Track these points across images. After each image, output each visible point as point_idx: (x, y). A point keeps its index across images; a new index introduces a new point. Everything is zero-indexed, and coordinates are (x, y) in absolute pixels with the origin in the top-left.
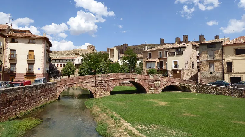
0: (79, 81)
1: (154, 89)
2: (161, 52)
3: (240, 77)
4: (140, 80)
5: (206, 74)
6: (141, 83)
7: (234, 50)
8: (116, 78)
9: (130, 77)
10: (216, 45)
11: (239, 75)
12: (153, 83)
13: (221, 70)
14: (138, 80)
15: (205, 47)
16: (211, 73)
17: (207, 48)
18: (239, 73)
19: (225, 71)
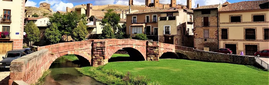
0: (75, 48)
1: (153, 56)
2: (149, 16)
3: (235, 45)
4: (139, 47)
5: (200, 41)
6: (139, 50)
7: (230, 17)
8: (115, 44)
9: (129, 43)
10: (211, 11)
11: (234, 42)
12: (152, 50)
13: (216, 37)
14: (136, 47)
15: (200, 13)
16: (206, 40)
17: (202, 14)
18: (234, 40)
19: (220, 38)
